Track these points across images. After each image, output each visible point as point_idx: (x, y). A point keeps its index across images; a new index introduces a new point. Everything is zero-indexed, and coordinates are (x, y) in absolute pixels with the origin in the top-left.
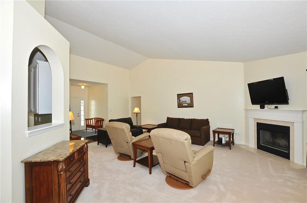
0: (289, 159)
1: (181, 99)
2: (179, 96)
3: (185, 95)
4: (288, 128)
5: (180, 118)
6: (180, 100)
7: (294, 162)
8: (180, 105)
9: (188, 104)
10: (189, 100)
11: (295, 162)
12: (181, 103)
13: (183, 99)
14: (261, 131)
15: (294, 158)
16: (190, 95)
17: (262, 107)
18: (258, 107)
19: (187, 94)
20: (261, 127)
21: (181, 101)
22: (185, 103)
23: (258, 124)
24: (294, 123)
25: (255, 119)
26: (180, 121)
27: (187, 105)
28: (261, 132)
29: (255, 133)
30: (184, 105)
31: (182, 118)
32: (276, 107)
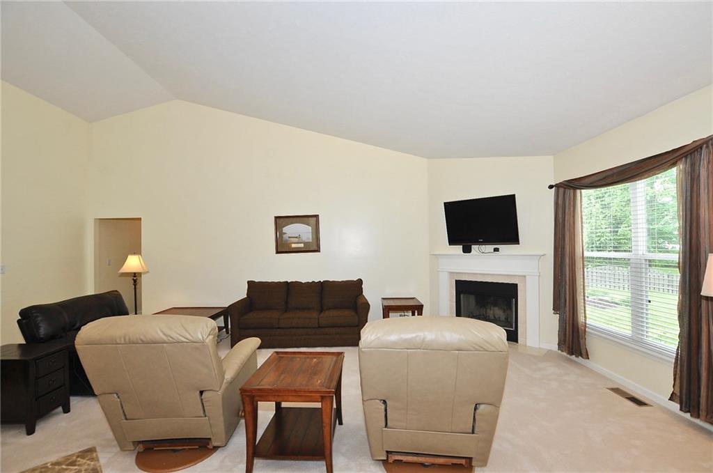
0: (517, 342)
1: (285, 229)
2: (280, 221)
3: (298, 219)
4: (514, 288)
5: (289, 281)
6: (282, 234)
7: (526, 345)
8: (282, 247)
9: (305, 243)
10: (308, 233)
11: (528, 344)
12: (287, 241)
13: (291, 230)
14: (462, 296)
15: (526, 338)
16: (312, 220)
17: (467, 250)
18: (458, 249)
19: (302, 219)
20: (464, 288)
21: (284, 236)
22: (296, 240)
23: (458, 283)
24: (525, 276)
25: (451, 273)
26: (288, 289)
27: (302, 245)
28: (464, 297)
29: (451, 301)
30: (293, 246)
31: (294, 281)
32: (496, 250)
